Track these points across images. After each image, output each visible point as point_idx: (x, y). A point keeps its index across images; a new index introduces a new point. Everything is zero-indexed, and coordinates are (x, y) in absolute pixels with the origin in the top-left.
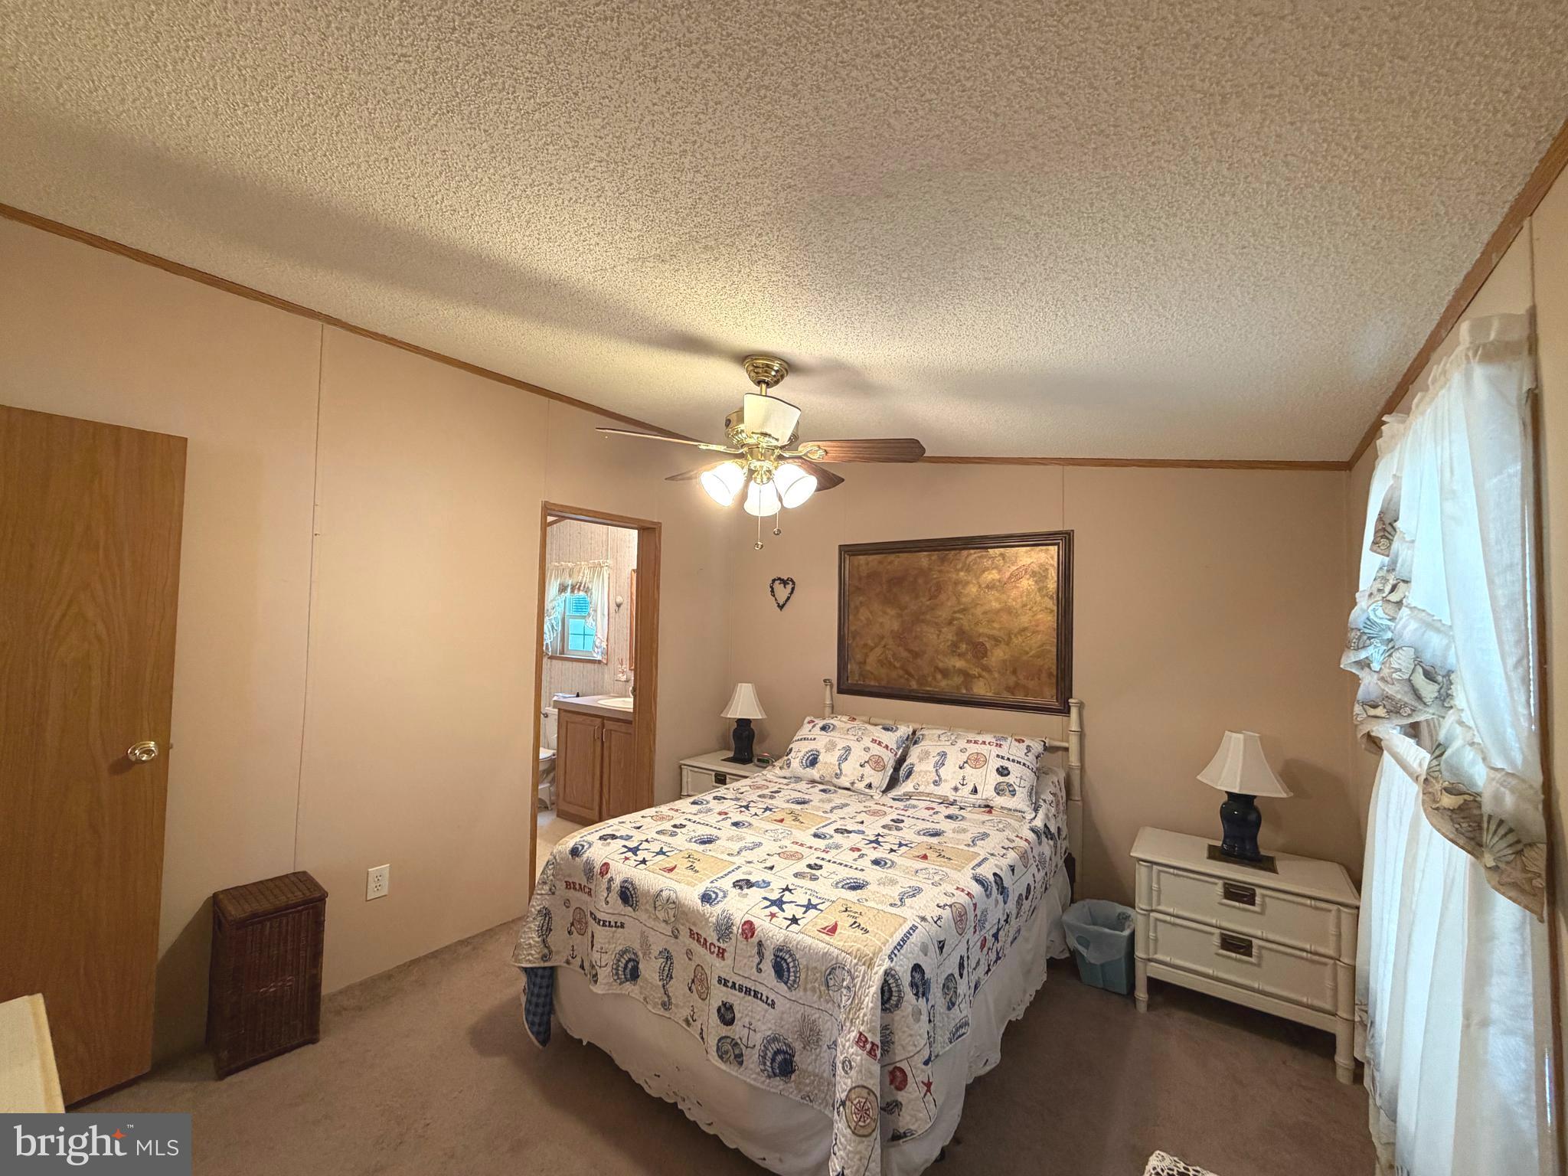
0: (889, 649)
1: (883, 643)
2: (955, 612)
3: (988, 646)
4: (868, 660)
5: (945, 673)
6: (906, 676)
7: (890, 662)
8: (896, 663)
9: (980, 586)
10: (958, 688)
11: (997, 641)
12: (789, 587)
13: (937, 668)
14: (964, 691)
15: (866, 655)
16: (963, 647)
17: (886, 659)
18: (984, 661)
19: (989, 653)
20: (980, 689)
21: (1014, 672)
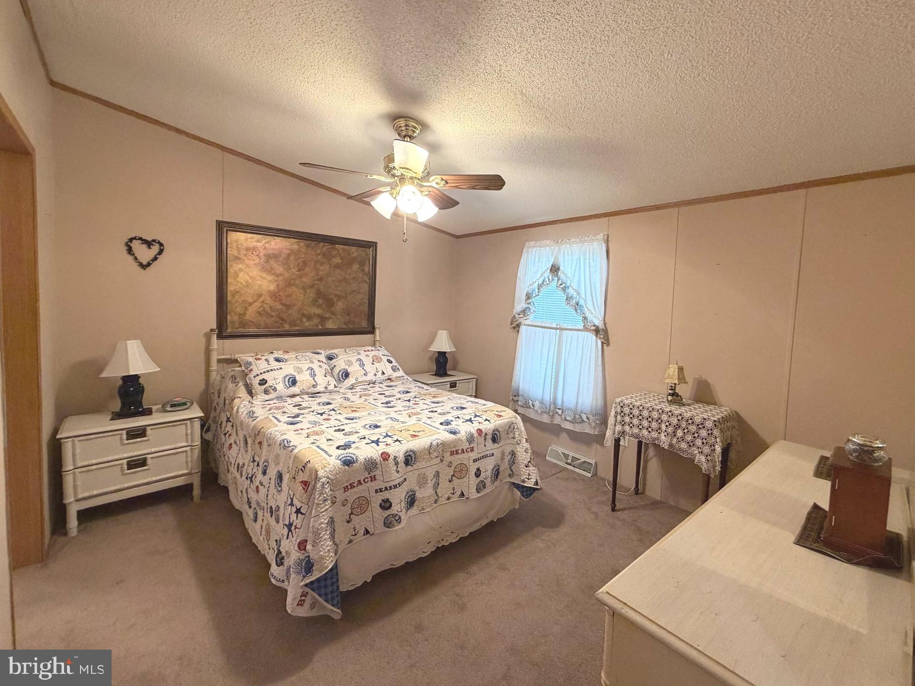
0: (267, 304)
1: (261, 300)
2: (314, 280)
3: (335, 300)
4: (247, 312)
5: (309, 317)
6: (280, 322)
7: (267, 313)
8: (272, 313)
9: (330, 266)
10: (317, 325)
11: (339, 298)
12: (155, 249)
13: (304, 315)
14: (320, 327)
15: (246, 309)
16: (320, 301)
17: (264, 311)
18: (333, 309)
19: (335, 305)
20: (330, 325)
21: (348, 315)
